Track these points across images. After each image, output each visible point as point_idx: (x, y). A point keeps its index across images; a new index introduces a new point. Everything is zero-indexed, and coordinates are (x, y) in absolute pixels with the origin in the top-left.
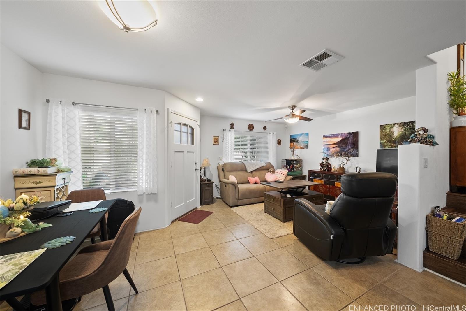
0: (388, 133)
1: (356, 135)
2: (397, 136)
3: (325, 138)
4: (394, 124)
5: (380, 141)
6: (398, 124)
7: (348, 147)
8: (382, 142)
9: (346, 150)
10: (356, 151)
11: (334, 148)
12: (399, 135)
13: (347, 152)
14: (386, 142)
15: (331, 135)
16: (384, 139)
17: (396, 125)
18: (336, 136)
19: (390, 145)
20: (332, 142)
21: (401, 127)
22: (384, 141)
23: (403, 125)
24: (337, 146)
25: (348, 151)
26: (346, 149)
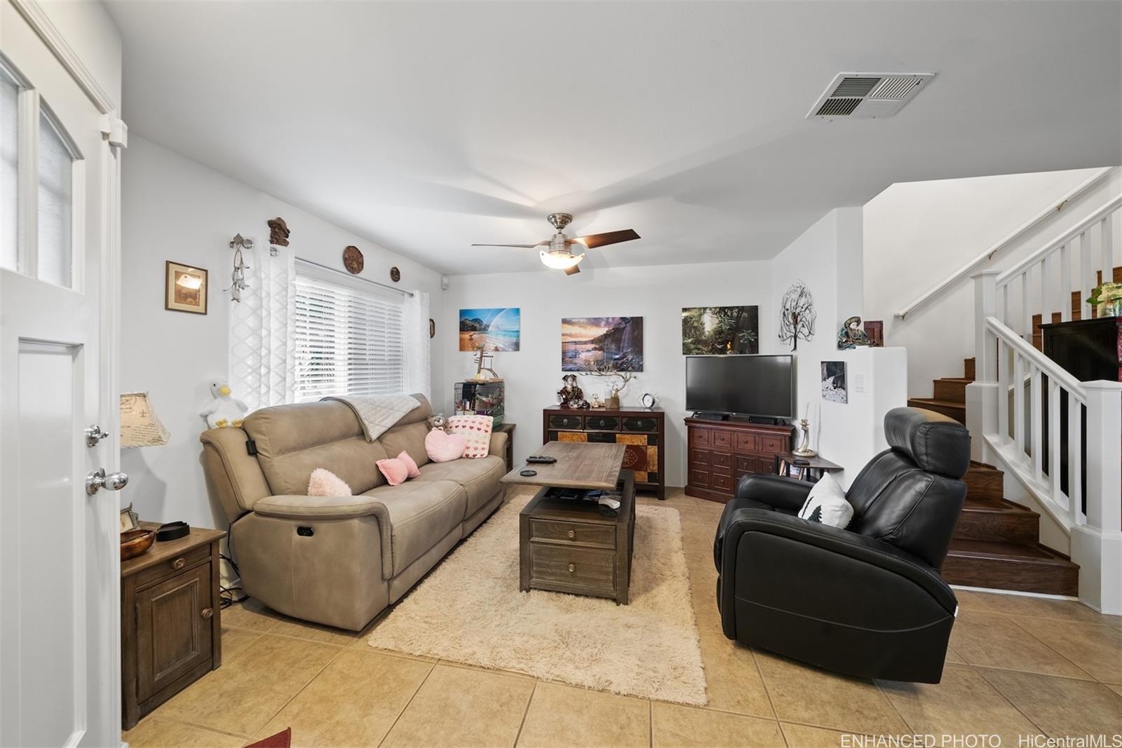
0: (696, 324)
1: (637, 323)
2: (709, 332)
3: (566, 325)
4: (705, 309)
5: (684, 340)
6: (711, 309)
7: (622, 351)
8: (685, 341)
9: (618, 356)
10: (638, 360)
11: (589, 351)
12: (712, 330)
13: (620, 362)
14: (692, 343)
15: (582, 320)
16: (689, 336)
17: (708, 311)
18: (596, 322)
19: (699, 349)
20: (584, 336)
21: (715, 316)
22: (690, 341)
23: (719, 312)
24: (597, 347)
25: (622, 358)
26: (617, 354)
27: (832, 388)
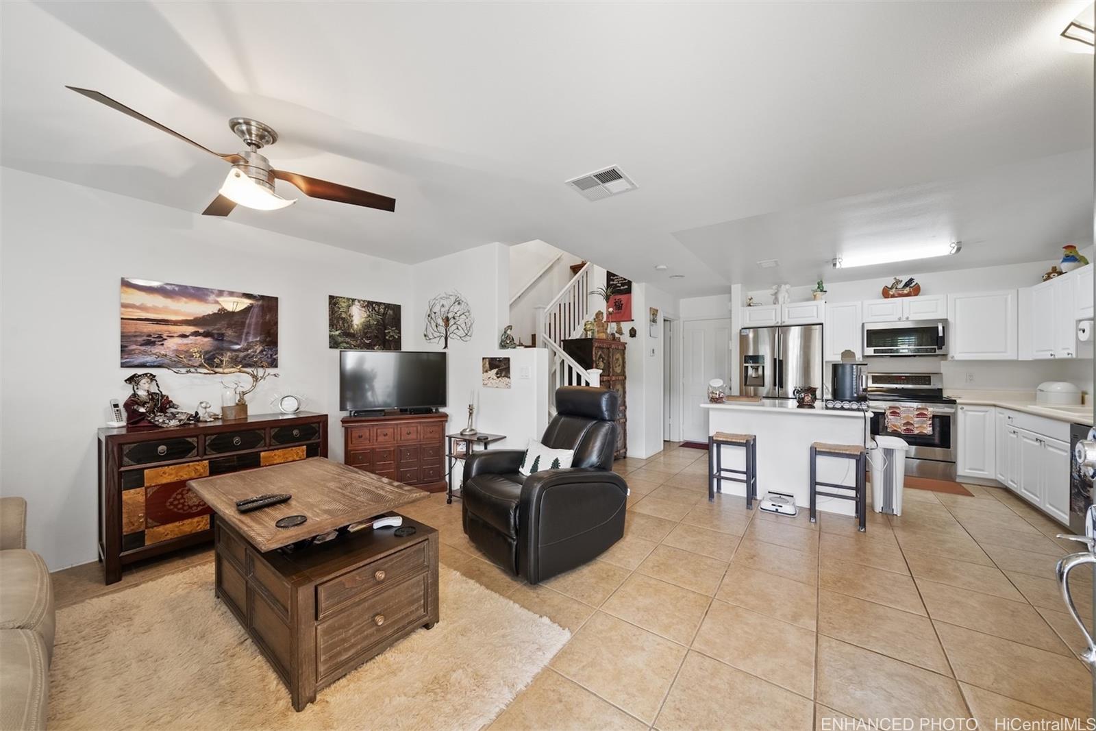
0: (344, 316)
1: (269, 303)
2: (358, 325)
4: (353, 300)
5: (330, 331)
6: (359, 301)
7: (246, 339)
8: (332, 333)
9: (237, 347)
10: (270, 352)
11: (183, 336)
12: (361, 323)
13: (242, 355)
14: (339, 335)
15: (168, 287)
16: (337, 328)
17: (356, 303)
18: (198, 294)
19: (347, 343)
20: (176, 313)
21: (364, 309)
22: (337, 333)
23: (367, 306)
24: (201, 331)
25: (246, 350)
26: (237, 344)
27: (496, 378)
